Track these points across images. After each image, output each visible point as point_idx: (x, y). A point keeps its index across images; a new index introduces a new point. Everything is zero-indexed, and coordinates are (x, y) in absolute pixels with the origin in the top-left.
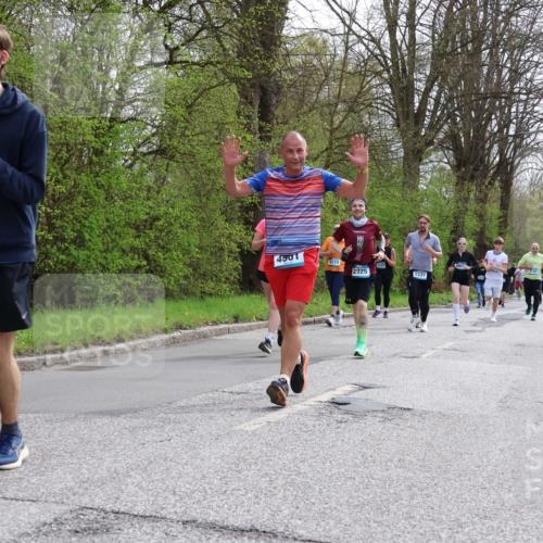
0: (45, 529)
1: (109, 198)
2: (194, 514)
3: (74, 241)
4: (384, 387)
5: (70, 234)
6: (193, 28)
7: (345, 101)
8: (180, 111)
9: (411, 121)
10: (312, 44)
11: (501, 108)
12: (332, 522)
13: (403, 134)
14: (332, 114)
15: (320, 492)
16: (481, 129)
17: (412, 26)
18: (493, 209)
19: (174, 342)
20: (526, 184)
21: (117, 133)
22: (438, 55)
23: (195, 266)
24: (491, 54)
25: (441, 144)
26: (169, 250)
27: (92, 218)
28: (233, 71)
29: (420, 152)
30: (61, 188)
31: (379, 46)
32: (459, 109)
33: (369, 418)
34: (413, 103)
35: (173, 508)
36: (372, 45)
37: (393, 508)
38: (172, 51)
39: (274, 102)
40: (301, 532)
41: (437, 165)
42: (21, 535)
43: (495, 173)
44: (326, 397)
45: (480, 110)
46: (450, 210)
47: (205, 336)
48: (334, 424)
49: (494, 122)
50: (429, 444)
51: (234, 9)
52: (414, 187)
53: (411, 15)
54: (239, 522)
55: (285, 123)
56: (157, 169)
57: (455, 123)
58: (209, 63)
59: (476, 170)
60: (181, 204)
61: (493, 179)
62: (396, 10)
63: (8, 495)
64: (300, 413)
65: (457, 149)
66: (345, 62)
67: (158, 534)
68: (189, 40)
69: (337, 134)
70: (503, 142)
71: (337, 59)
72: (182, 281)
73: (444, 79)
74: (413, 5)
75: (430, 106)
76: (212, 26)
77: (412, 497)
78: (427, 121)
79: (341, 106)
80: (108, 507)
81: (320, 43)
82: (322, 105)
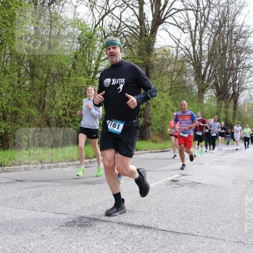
0: (69, 224)
2: (122, 220)
4: (191, 175)
7: (176, 71)
9: (201, 78)
10: (165, 51)
11: (233, 74)
12: (172, 224)
13: (198, 83)
14: (172, 76)
15: (168, 213)
16: (226, 81)
17: (201, 44)
18: (231, 110)
20: (243, 101)
21: (95, 83)
22: (210, 55)
24: (229, 54)
25: (212, 86)
29: (204, 89)
30: (75, 103)
31: (188, 50)
32: (218, 74)
33: (185, 186)
34: (201, 72)
36: (186, 51)
37: (194, 219)
39: (151, 71)
40: (160, 227)
41: (210, 94)
43: (231, 97)
44: (170, 178)
45: (226, 74)
46: (215, 110)
48: (173, 188)
49: (231, 79)
50: (207, 196)
51: (137, 39)
52: (202, 102)
53: (200, 41)
54: (139, 223)
55: (154, 79)
57: (217, 79)
58: (127, 58)
59: (224, 96)
61: (231, 99)
62: (195, 39)
63: (56, 212)
64: (160, 184)
65: (217, 88)
66: (176, 57)
67: (109, 227)
69: (174, 83)
70: (234, 86)
71: (174, 56)
73: (213, 63)
74: (201, 37)
75: (208, 73)
76: (129, 45)
77: (201, 215)
78: (206, 78)
79: (175, 73)
80: (91, 217)
81: (167, 50)
82: (168, 72)
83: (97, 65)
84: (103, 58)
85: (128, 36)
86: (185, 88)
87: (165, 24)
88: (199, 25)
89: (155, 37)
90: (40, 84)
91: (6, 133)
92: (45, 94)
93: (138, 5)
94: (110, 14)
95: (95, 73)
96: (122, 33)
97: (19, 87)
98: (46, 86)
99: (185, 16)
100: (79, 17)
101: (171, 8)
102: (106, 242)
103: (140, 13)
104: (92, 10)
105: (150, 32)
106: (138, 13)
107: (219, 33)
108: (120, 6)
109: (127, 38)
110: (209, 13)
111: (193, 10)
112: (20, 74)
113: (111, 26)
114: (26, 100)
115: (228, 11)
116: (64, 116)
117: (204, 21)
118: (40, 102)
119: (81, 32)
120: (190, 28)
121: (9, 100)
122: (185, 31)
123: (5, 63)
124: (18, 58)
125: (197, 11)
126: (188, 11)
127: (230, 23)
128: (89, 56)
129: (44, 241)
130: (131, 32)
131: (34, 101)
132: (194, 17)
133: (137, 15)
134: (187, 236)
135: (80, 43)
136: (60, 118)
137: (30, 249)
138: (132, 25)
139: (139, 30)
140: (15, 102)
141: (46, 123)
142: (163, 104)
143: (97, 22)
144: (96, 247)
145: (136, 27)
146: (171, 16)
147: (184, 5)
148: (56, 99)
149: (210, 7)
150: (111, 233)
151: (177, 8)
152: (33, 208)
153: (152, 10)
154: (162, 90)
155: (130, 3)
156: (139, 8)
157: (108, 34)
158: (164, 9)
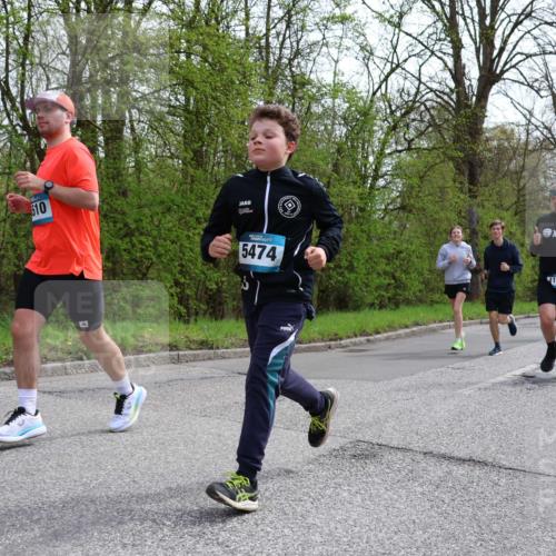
0: (335, 453)
1: (369, 239)
2: (431, 448)
3: (347, 268)
5: (344, 263)
6: (423, 127)
8: (415, 181)
10: (504, 132)
12: (526, 457)
14: (519, 180)
15: (517, 436)
19: (413, 334)
21: (374, 197)
23: (426, 283)
26: (409, 273)
27: (359, 252)
28: (449, 152)
31: (550, 132)
35: (417, 444)
36: (545, 132)
38: (410, 142)
39: (479, 170)
42: (320, 456)
44: (519, 372)
47: (434, 330)
48: (526, 391)
51: (450, 113)
54: (462, 455)
55: (486, 186)
56: (400, 220)
58: (434, 148)
60: (416, 242)
64: (501, 383)
67: (408, 460)
68: (420, 134)
69: (523, 193)
71: (521, 141)
72: (418, 294)
76: (436, 124)
80: (374, 441)
81: (509, 132)
82: (512, 173)
83: (378, 164)
84: (388, 151)
85: (433, 108)
87: (502, 82)
89: (484, 107)
91: (219, 290)
93: (451, 51)
94: (399, 70)
95: (376, 178)
96: (423, 103)
99: (542, 66)
101: (514, 52)
102: (403, 487)
103: (455, 66)
104: (367, 66)
105: (474, 99)
108: (418, 55)
109: (432, 111)
113: (401, 91)
119: (347, 105)
120: (551, 87)
122: (543, 93)
123: (216, 168)
124: (238, 157)
126: (547, 56)
128: (363, 148)
129: (290, 482)
130: (439, 100)
133: (450, 70)
135: (346, 124)
137: (267, 494)
138: (439, 88)
139: (454, 96)
143: (376, 87)
144: (386, 496)
145: (447, 90)
146: (514, 66)
147: (539, 45)
150: (411, 472)
151: (526, 52)
153: (478, 58)
154: (500, 206)
155: (437, 47)
156: (453, 56)
157: (398, 107)
158: (500, 55)
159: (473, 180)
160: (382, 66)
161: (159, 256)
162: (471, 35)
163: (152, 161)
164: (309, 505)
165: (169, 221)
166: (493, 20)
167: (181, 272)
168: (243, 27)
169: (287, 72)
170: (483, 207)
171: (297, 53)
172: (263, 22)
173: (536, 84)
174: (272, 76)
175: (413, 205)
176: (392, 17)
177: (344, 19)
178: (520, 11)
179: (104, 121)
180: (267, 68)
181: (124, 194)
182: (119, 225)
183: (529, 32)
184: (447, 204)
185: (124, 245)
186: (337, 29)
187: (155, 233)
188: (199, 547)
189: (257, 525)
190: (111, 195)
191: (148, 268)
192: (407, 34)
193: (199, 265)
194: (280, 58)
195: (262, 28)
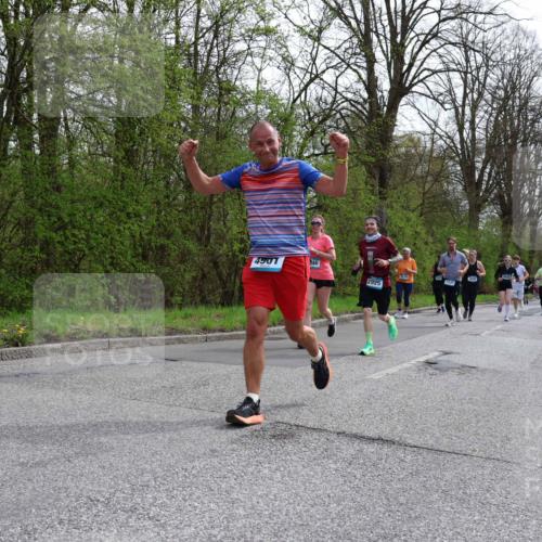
2: (344, 429)
4: (458, 353)
7: (432, 175)
9: (474, 187)
10: (411, 140)
12: (428, 436)
13: (469, 196)
14: (424, 184)
15: (421, 417)
17: (473, 129)
22: (489, 146)
24: (523, 145)
25: (493, 200)
28: (362, 157)
29: (480, 206)
31: (453, 141)
32: (503, 179)
33: (450, 372)
34: (474, 176)
35: (331, 425)
36: (448, 141)
37: (466, 428)
38: (326, 147)
39: (388, 176)
40: (410, 441)
41: (490, 213)
42: (242, 436)
44: (423, 359)
46: (498, 242)
47: (346, 320)
48: (429, 376)
50: (488, 389)
51: (363, 121)
52: (476, 228)
53: (472, 122)
54: (371, 435)
55: (395, 188)
57: (501, 188)
62: (463, 119)
64: (407, 369)
65: (502, 204)
67: (323, 439)
69: (428, 195)
71: (427, 149)
73: (494, 161)
74: (473, 116)
75: (486, 178)
76: (350, 131)
77: (478, 422)
78: (484, 187)
79: (429, 178)
80: (292, 423)
81: (416, 139)
82: (418, 178)
84: (306, 155)
85: (348, 116)
86: (446, 203)
87: (411, 94)
88: (470, 95)
89: (394, 117)
90: (202, 200)
92: (210, 216)
93: (365, 65)
94: (317, 81)
96: (339, 112)
97: (169, 205)
98: (212, 203)
99: (446, 82)
100: (267, 87)
101: (422, 68)
102: (318, 464)
103: (368, 78)
104: (288, 75)
105: (385, 108)
106: (364, 76)
107: (505, 110)
108: (335, 67)
109: (347, 119)
110: (486, 76)
111: (458, 71)
112: (168, 183)
113: (319, 100)
114: (181, 227)
115: (519, 72)
116: (241, 253)
117: (478, 90)
118: (202, 228)
119: (269, 111)
120: (454, 101)
121: (153, 227)
123: (145, 167)
124: (167, 157)
125: (466, 73)
127: (523, 92)
129: (215, 460)
130: (353, 109)
131: (192, 228)
132: (462, 83)
133: (364, 82)
134: (455, 456)
136: (234, 255)
138: (354, 98)
139: (367, 106)
140: (162, 230)
141: (211, 265)
142: (409, 231)
143: (296, 95)
144: (303, 473)
145: (361, 100)
146: (421, 81)
147: (444, 63)
148: (228, 224)
149: (487, 66)
150: (326, 450)
151: (433, 68)
152: (195, 406)
153: (389, 72)
154: (406, 208)
155: (352, 61)
156: (366, 69)
157: (315, 114)
158: (409, 70)
159: (383, 183)
160: (301, 76)
161: (91, 249)
162: (383, 51)
163: (86, 158)
164: (233, 482)
165: (101, 216)
166: (403, 38)
167: (112, 264)
168: (174, 36)
169: (214, 79)
170: (392, 207)
171: (224, 61)
172: (192, 31)
173: (441, 98)
174: (200, 81)
175: (328, 205)
176: (312, 31)
177: (268, 32)
178: (427, 31)
179: (40, 120)
180: (195, 74)
181: (58, 189)
182: (54, 219)
183: (435, 50)
184: (360, 205)
185: (57, 237)
186: (261, 41)
187: (88, 227)
188: (132, 522)
189: (185, 501)
190: (46, 190)
191: (80, 259)
192: (325, 47)
193: (129, 258)
194: (208, 65)
195: (191, 37)
